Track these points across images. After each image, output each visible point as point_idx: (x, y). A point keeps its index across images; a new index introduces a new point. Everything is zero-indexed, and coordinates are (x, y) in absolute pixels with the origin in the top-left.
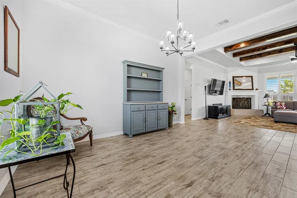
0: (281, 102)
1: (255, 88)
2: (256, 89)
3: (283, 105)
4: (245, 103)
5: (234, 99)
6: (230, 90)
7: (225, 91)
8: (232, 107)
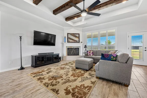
0: (90, 51)
2: (81, 42)
3: (91, 53)
4: (74, 52)
5: (68, 49)
6: (65, 42)
7: (62, 43)
8: (67, 55)
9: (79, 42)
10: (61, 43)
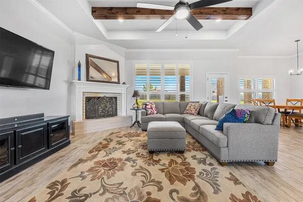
0: (151, 103)
1: (121, 82)
2: (124, 83)
3: (154, 109)
4: (106, 107)
5: (88, 99)
6: (79, 79)
7: (67, 82)
8: (85, 116)
9: (118, 83)
10: (66, 79)
